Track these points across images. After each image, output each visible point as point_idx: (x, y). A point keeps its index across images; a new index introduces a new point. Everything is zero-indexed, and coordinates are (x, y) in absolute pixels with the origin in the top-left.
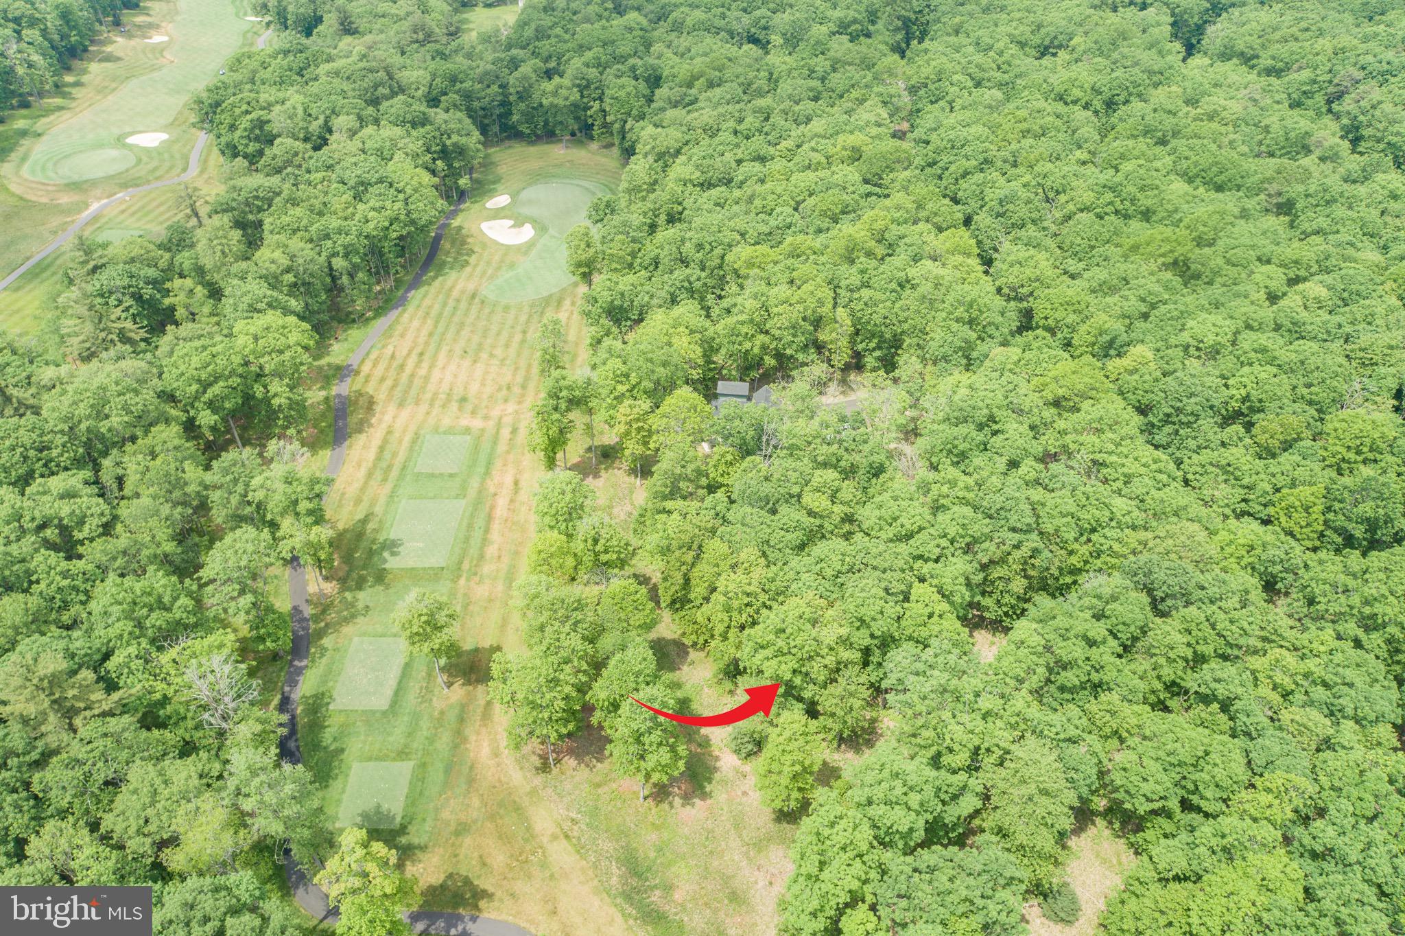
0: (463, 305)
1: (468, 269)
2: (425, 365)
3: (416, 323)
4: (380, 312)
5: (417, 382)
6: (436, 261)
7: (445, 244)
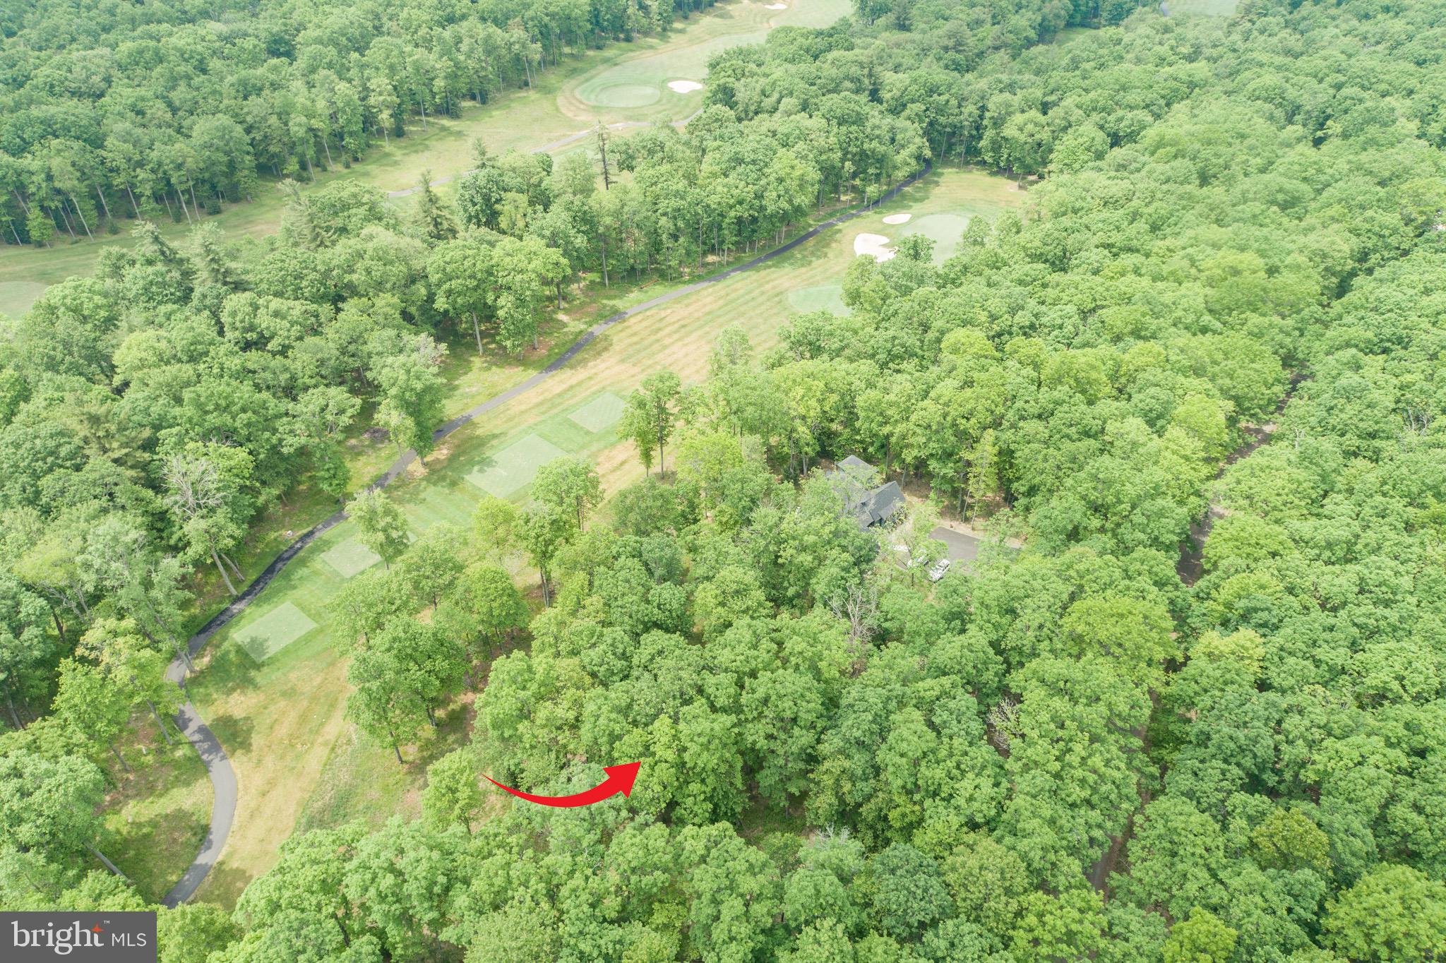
0: (764, 298)
1: (803, 270)
2: (676, 336)
3: (709, 300)
4: (696, 279)
5: (656, 347)
6: (787, 254)
7: (811, 242)
